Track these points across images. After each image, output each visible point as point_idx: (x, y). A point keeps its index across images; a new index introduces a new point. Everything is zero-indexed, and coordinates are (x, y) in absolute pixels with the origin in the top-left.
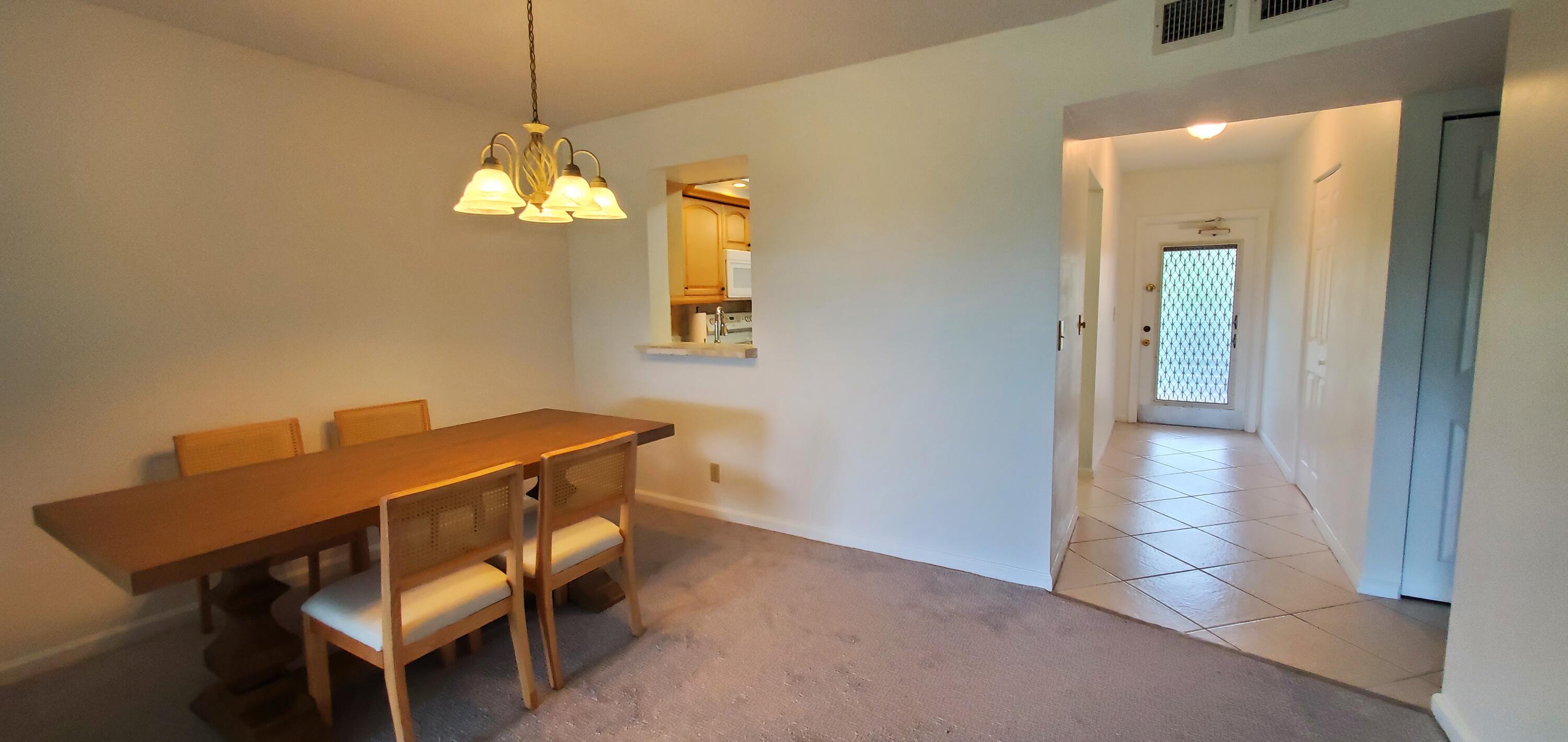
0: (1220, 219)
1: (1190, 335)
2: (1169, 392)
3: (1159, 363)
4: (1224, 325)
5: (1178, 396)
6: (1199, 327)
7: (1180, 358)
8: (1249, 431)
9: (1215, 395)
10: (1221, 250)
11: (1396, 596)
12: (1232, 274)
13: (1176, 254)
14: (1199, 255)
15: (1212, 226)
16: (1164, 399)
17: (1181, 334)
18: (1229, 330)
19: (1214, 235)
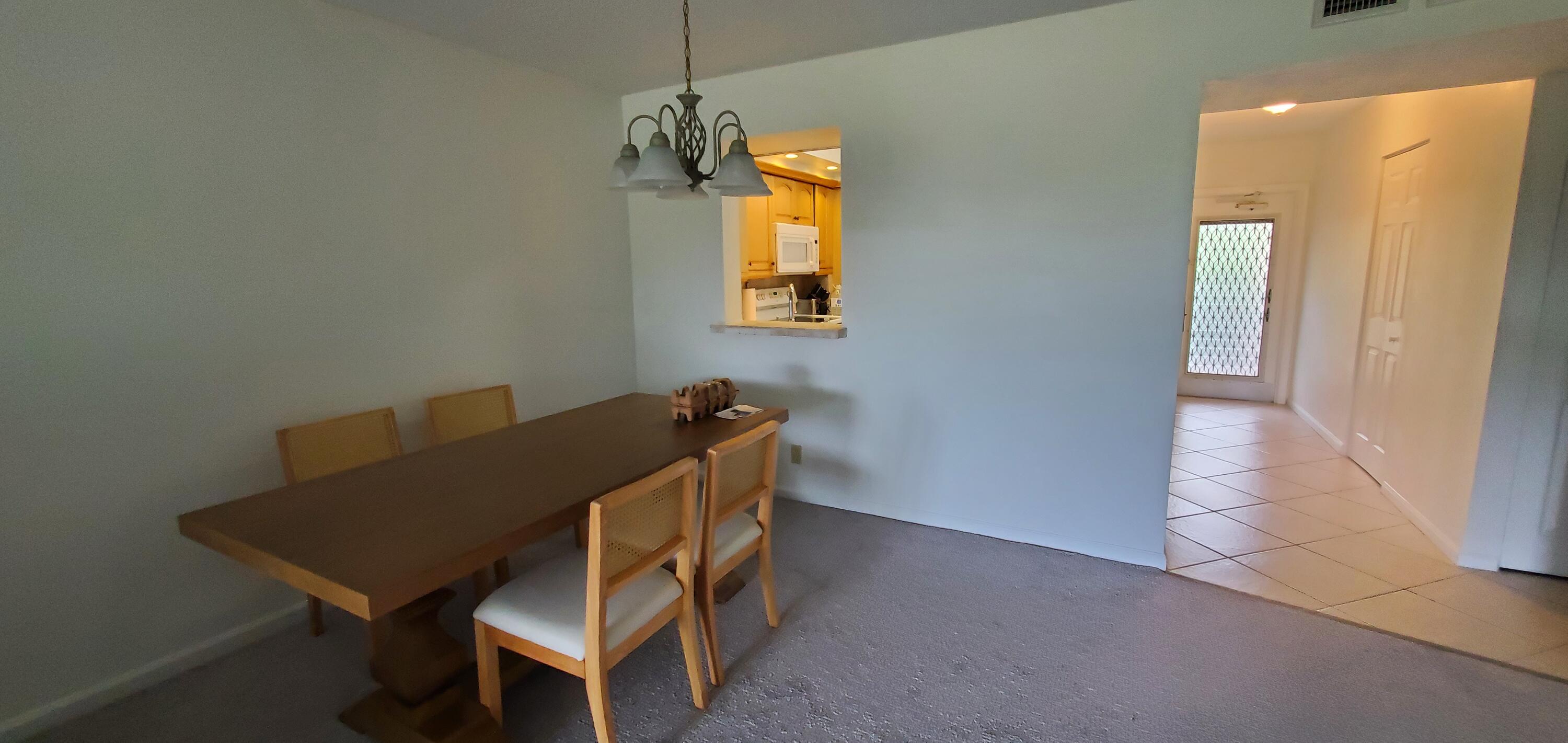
0: (1260, 194)
1: (1224, 308)
2: (1200, 365)
3: (1191, 336)
4: (1258, 299)
5: (1209, 369)
6: (1232, 301)
7: (1212, 332)
8: (1279, 402)
9: (1246, 367)
10: (1257, 224)
11: (1495, 569)
12: (1268, 248)
13: (1212, 228)
14: (1236, 229)
15: (1249, 200)
16: (1195, 372)
17: (1214, 308)
18: (1262, 303)
19: (1252, 209)
